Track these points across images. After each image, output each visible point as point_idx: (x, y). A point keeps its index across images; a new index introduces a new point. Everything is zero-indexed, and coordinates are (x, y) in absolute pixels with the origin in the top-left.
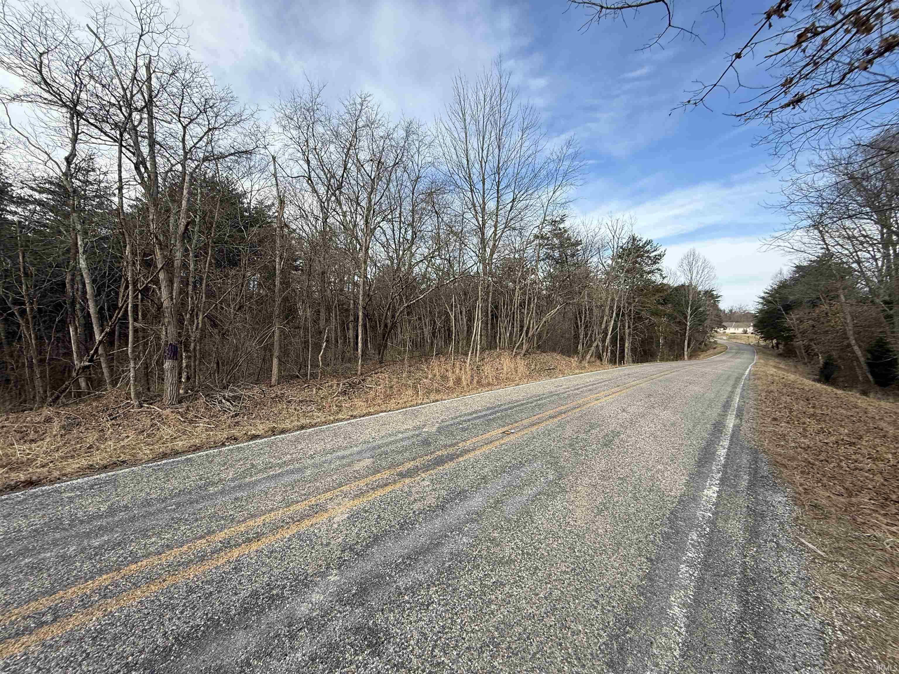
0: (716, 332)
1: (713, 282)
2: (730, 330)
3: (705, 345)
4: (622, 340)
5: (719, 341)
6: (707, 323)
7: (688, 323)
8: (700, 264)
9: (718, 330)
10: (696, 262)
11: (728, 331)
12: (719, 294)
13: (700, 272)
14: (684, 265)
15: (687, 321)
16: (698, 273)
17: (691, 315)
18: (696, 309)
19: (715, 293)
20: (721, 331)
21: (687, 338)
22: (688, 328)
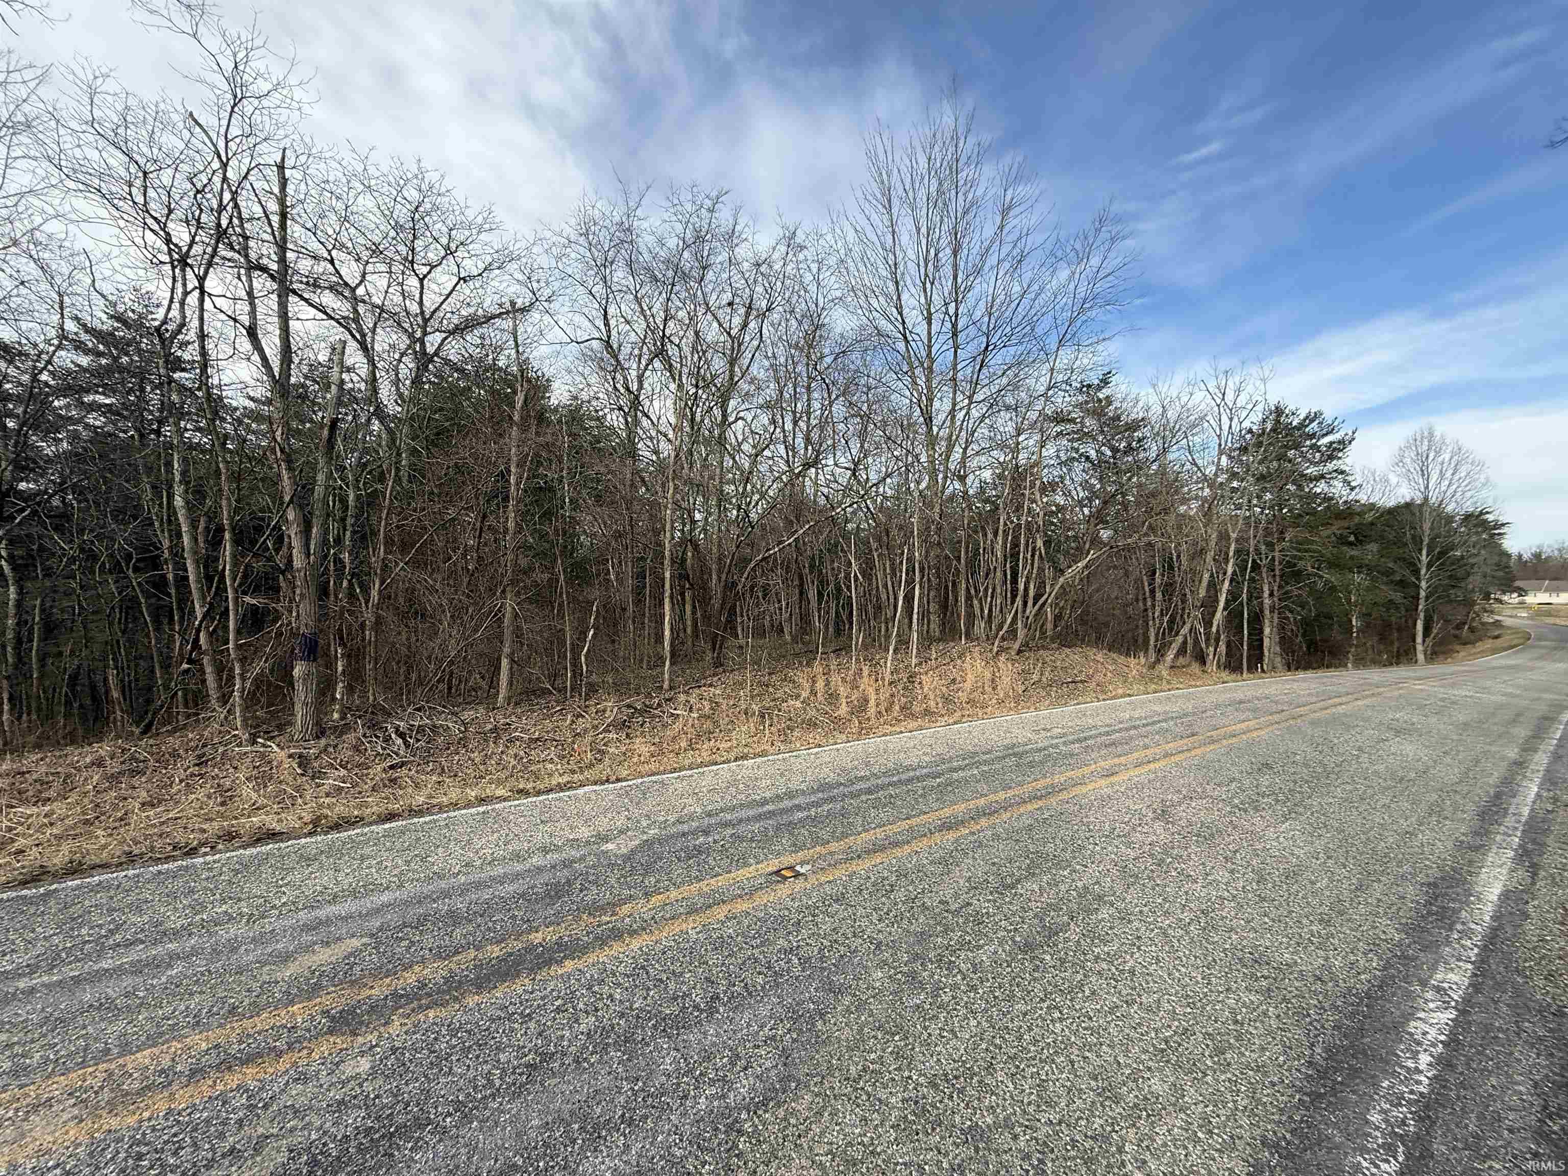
0: (1500, 602)
1: (1484, 493)
2: (1535, 598)
3: (1472, 630)
4: (1257, 619)
5: (1508, 622)
6: (1475, 580)
7: (1423, 584)
8: (1447, 457)
9: (1506, 598)
10: (1438, 453)
11: (1530, 599)
12: (1503, 519)
13: (1448, 475)
14: (1408, 460)
15: (1418, 579)
16: (1442, 475)
17: (1429, 565)
18: (1442, 554)
19: (1490, 517)
20: (1513, 598)
21: (1422, 615)
22: (1423, 594)
